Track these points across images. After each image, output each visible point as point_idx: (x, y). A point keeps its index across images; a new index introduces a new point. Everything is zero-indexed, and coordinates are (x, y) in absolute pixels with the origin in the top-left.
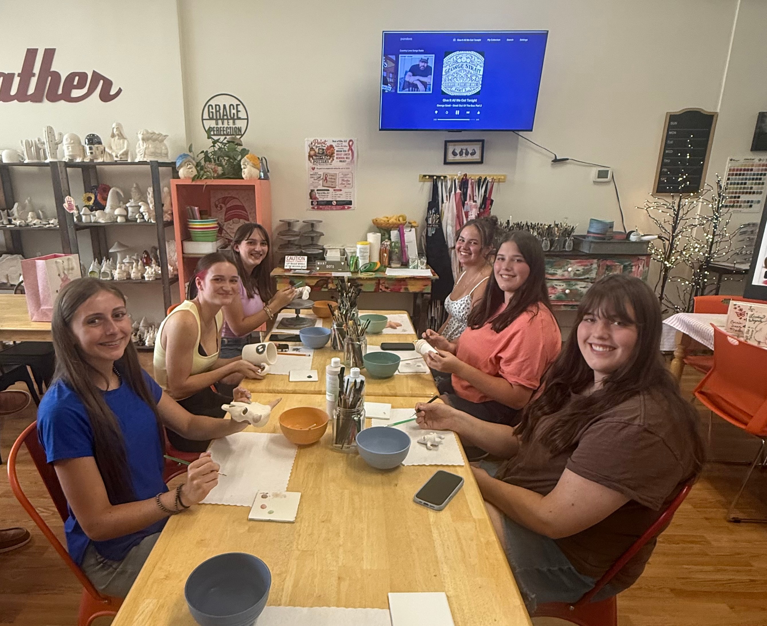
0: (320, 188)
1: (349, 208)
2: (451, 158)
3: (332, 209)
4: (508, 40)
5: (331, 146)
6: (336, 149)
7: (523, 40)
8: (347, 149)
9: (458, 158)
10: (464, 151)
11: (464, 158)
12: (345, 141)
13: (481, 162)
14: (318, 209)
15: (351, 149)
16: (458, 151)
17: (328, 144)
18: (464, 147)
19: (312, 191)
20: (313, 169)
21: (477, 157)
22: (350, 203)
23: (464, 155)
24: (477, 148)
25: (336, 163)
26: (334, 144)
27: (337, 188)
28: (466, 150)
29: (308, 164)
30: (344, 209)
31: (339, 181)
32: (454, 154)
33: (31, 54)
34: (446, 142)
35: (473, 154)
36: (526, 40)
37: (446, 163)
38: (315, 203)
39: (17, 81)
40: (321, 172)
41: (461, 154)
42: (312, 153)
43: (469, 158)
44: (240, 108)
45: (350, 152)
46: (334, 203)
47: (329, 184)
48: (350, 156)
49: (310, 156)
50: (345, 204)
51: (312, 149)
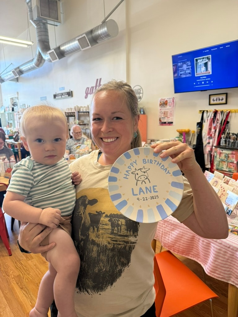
0: (163, 117)
1: (172, 125)
2: (212, 102)
3: (166, 125)
4: (220, 48)
5: (167, 101)
6: (168, 101)
7: (228, 46)
8: (172, 101)
9: (215, 102)
10: (218, 99)
11: (218, 102)
12: (171, 98)
13: (226, 103)
14: (162, 125)
15: (173, 101)
16: (215, 99)
17: (166, 100)
18: (218, 97)
19: (160, 118)
20: (161, 110)
21: (224, 101)
22: (172, 123)
23: (218, 100)
24: (224, 97)
25: (168, 107)
26: (168, 100)
27: (168, 117)
28: (219, 98)
29: (159, 108)
30: (170, 125)
31: (169, 114)
32: (214, 100)
33: (97, 80)
34: (210, 95)
35: (222, 100)
36: (229, 46)
37: (210, 104)
38: (161, 123)
39: (94, 88)
40: (163, 111)
41: (217, 100)
42: (161, 104)
43: (221, 102)
44: (141, 89)
45: (173, 103)
46: (167, 123)
47: (165, 115)
48: (173, 104)
49: (160, 105)
50: (171, 123)
51: (161, 102)
